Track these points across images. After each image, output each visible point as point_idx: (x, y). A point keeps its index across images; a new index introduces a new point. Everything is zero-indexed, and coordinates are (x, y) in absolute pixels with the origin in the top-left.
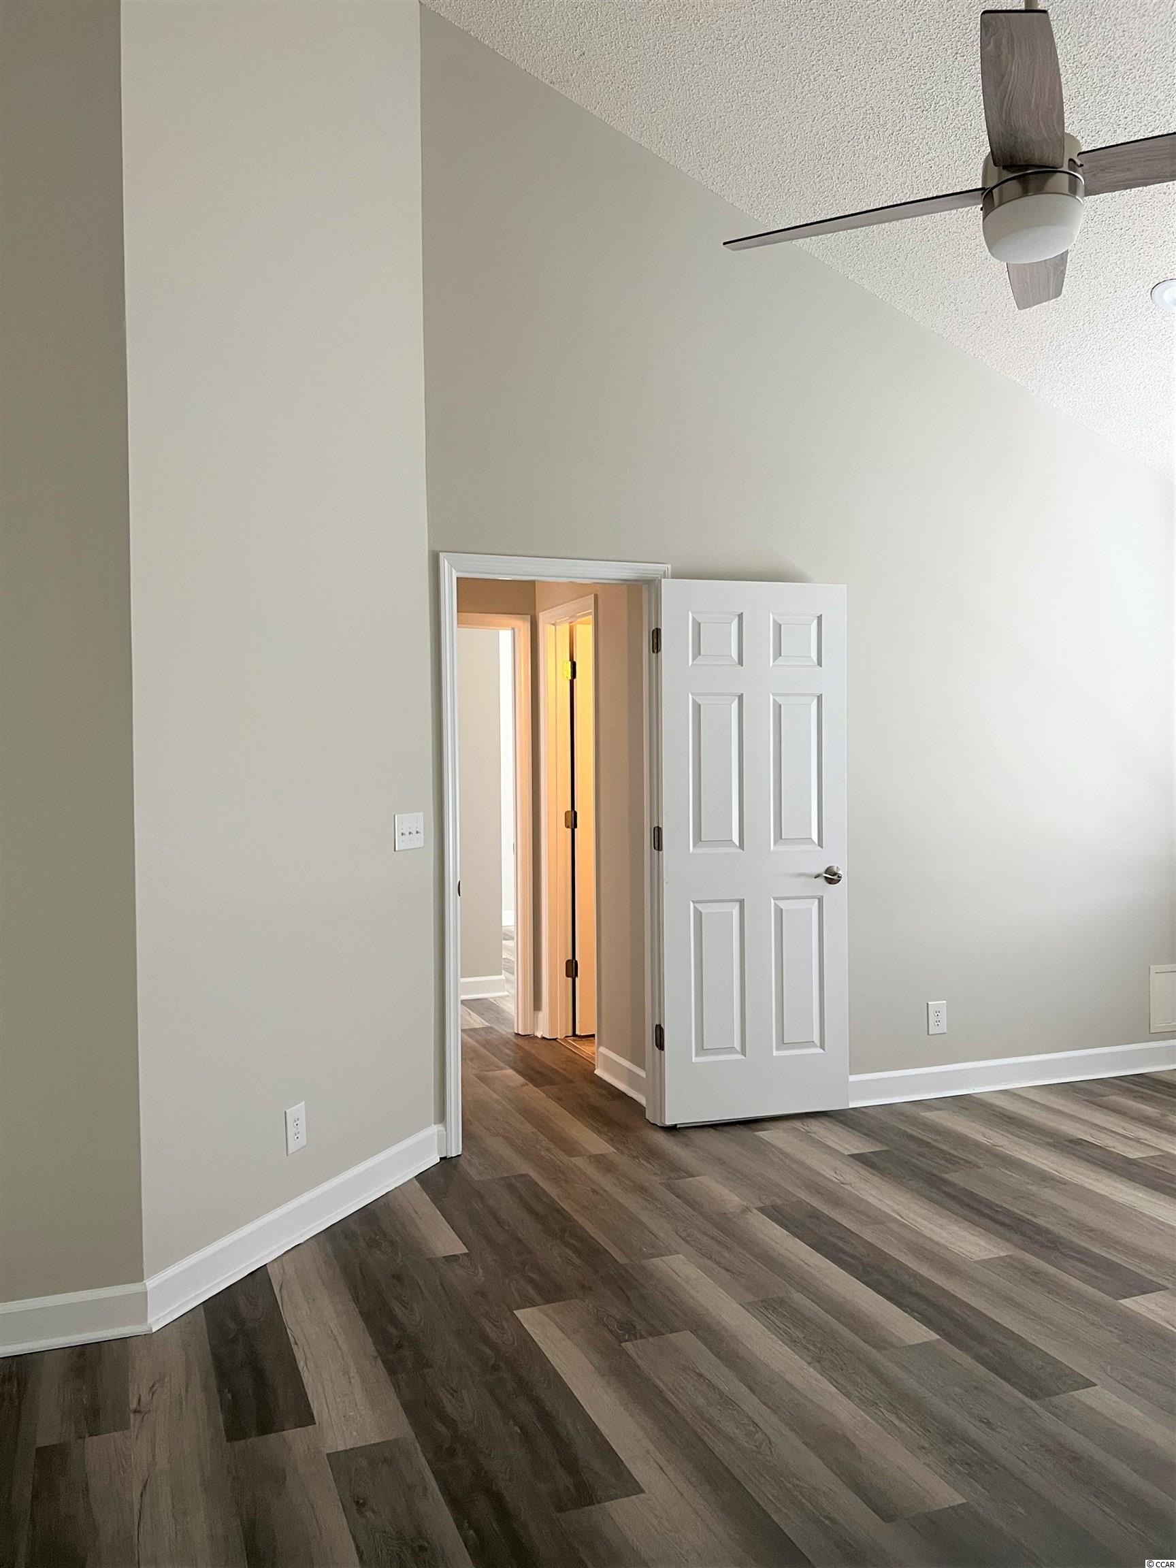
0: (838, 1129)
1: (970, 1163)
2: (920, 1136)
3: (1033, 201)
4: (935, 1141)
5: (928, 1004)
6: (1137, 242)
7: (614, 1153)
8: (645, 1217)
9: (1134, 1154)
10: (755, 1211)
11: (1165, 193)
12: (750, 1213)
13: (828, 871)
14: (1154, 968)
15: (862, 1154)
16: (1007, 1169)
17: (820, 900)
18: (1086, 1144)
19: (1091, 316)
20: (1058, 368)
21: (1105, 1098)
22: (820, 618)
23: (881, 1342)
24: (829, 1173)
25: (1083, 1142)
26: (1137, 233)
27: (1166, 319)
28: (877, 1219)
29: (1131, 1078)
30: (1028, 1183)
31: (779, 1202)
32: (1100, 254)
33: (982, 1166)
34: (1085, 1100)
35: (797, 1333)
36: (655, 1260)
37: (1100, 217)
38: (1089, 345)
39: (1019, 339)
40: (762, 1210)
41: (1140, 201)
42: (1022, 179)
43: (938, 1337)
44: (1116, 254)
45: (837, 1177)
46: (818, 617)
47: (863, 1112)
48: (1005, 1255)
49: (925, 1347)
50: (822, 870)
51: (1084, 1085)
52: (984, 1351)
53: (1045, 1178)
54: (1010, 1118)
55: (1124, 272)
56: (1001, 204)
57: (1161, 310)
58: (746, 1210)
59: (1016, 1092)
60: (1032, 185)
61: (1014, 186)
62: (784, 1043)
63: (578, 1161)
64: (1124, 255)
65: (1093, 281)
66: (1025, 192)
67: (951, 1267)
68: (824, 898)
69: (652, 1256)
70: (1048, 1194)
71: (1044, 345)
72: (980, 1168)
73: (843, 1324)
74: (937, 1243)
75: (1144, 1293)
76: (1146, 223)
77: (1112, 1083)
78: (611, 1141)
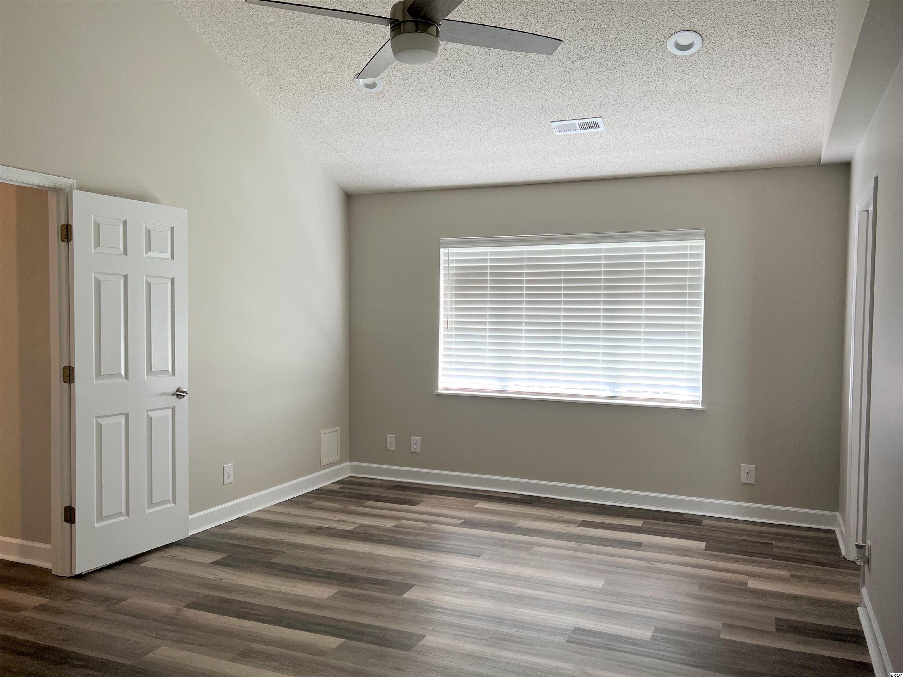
0: (190, 551)
1: (277, 551)
2: (240, 544)
3: (419, 36)
4: (250, 544)
5: (224, 466)
6: (358, 50)
7: (49, 601)
8: (114, 633)
9: (350, 528)
10: (185, 609)
11: (380, 31)
12: (183, 611)
13: (178, 390)
14: (323, 431)
15: (216, 561)
16: (299, 550)
17: (173, 409)
18: (323, 528)
19: (320, 79)
20: (291, 102)
21: (312, 504)
22: (172, 229)
23: (320, 652)
24: (208, 576)
25: (321, 528)
26: (359, 46)
27: (357, 92)
28: (260, 593)
29: (315, 491)
30: (316, 554)
31: (194, 600)
32: (337, 50)
33: (286, 551)
34: (304, 507)
35: (274, 664)
36: (151, 655)
37: (344, 31)
38: (313, 94)
39: (275, 80)
40: (188, 606)
41: (367, 30)
42: (417, 23)
43: (344, 640)
44: (345, 52)
45: (214, 576)
46: (171, 228)
47: (195, 538)
48: (336, 591)
49: (341, 645)
50: (174, 390)
51: (297, 499)
52: (369, 639)
53: (321, 550)
54: (277, 524)
55: (345, 62)
56: (404, 33)
57: (356, 87)
58: (178, 610)
59: (268, 509)
60: (421, 27)
61: (411, 26)
62: (152, 504)
63: (24, 614)
64: (349, 54)
65: (328, 62)
66: (416, 31)
67: (317, 605)
68: (176, 407)
69: (146, 653)
70: (328, 557)
71: (289, 87)
72: (286, 553)
73: (291, 650)
74: (300, 596)
75: (409, 590)
76: (366, 42)
77: (308, 496)
78: (39, 594)
